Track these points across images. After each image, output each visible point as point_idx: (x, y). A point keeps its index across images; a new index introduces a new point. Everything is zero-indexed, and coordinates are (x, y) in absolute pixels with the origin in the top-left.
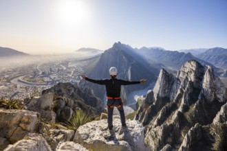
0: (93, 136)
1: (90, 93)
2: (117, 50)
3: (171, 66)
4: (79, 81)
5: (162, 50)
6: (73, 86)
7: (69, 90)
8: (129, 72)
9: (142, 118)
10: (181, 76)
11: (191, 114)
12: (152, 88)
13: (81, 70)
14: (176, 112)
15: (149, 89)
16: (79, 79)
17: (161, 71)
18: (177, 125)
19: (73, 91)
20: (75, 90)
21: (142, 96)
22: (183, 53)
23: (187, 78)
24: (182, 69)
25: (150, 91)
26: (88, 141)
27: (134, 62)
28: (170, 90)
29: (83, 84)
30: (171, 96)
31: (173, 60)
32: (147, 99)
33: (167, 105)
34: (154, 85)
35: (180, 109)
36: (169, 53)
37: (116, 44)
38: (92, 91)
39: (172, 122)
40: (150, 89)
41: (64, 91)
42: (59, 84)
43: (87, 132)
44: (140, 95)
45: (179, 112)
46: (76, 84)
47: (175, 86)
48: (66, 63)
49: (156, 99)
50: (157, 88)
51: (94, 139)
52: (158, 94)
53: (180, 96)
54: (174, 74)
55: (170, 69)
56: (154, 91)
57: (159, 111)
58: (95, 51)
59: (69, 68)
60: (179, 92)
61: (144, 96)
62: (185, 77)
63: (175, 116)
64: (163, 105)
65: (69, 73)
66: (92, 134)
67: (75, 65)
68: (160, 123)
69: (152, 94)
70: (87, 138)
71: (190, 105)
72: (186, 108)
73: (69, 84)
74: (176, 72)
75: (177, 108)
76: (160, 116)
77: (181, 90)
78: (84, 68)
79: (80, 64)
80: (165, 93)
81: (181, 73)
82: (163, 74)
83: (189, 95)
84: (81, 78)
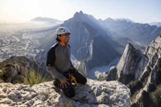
2: (78, 20)
3: (139, 41)
4: (35, 55)
5: (130, 23)
6: (28, 60)
7: (24, 64)
8: (91, 46)
10: (149, 52)
11: (157, 94)
12: (116, 64)
13: (37, 42)
14: (141, 91)
15: (112, 66)
16: (35, 52)
17: (127, 46)
18: (141, 105)
19: (28, 65)
20: (30, 65)
21: (104, 73)
22: (155, 27)
23: (156, 55)
24: (152, 45)
25: (113, 67)
27: (98, 35)
28: (136, 67)
29: (40, 57)
30: (137, 74)
31: (142, 34)
32: (109, 76)
34: (119, 61)
35: (145, 89)
37: (77, 13)
39: (136, 101)
42: (12, 58)
45: (144, 91)
46: (32, 57)
47: (141, 63)
48: (19, 34)
49: (119, 76)
50: (121, 65)
52: (122, 72)
53: (146, 75)
54: (142, 50)
55: (137, 44)
56: (117, 67)
58: (53, 21)
59: (24, 40)
60: (146, 70)
61: (106, 73)
62: (154, 54)
63: (139, 95)
65: (24, 45)
67: (30, 37)
69: (115, 70)
71: (158, 84)
72: (152, 88)
73: (24, 57)
74: (144, 48)
75: (142, 87)
77: (149, 68)
78: (40, 40)
79: (35, 35)
80: (129, 70)
81: (150, 49)
82: (129, 49)
83: (157, 73)
84: (38, 51)
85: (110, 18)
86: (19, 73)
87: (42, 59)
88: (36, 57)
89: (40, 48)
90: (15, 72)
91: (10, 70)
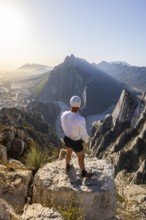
0: (58, 182)
4: (25, 106)
6: (19, 111)
7: (16, 116)
8: (85, 93)
9: (98, 145)
12: (111, 112)
13: (27, 92)
14: (136, 138)
15: (107, 113)
16: (26, 103)
17: (124, 91)
18: (136, 152)
19: (20, 117)
21: (99, 121)
25: (108, 115)
26: (52, 188)
27: (91, 80)
28: (132, 114)
29: (31, 108)
30: (132, 121)
31: (139, 78)
32: (105, 124)
33: (127, 130)
35: (141, 136)
36: (135, 69)
39: (130, 148)
40: (109, 113)
41: (10, 117)
43: (49, 177)
45: (139, 139)
47: (137, 110)
48: (8, 84)
49: (115, 124)
50: (117, 112)
51: (59, 185)
52: (117, 119)
54: (138, 96)
56: (113, 115)
57: (117, 137)
58: (42, 67)
59: (13, 91)
60: (142, 117)
61: (101, 121)
63: (134, 142)
64: (123, 130)
65: (12, 96)
66: (55, 179)
67: (19, 86)
68: (117, 149)
69: (110, 118)
70: (51, 184)
74: (141, 94)
75: (138, 134)
76: (117, 142)
78: (30, 89)
79: (24, 84)
80: (125, 117)
84: (29, 102)
87: (33, 110)
89: (30, 98)
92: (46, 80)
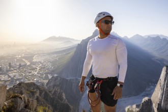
1: (60, 97)
4: (46, 81)
6: (38, 87)
7: (33, 93)
12: (150, 95)
13: (50, 66)
15: (144, 96)
16: (46, 78)
17: (164, 69)
19: (38, 94)
20: (40, 94)
21: (134, 106)
25: (146, 98)
29: (52, 84)
32: (142, 110)
34: (153, 89)
38: (64, 94)
40: (147, 95)
42: (20, 84)
44: (132, 104)
46: (43, 84)
52: (160, 105)
56: (152, 99)
59: (34, 63)
61: (137, 106)
65: (34, 69)
69: (149, 102)
73: (33, 84)
78: (53, 63)
84: (50, 77)
85: (137, 35)
86: (26, 106)
87: (54, 86)
88: (47, 84)
89: (52, 72)
90: (22, 105)
91: (16, 103)
92: (72, 53)
